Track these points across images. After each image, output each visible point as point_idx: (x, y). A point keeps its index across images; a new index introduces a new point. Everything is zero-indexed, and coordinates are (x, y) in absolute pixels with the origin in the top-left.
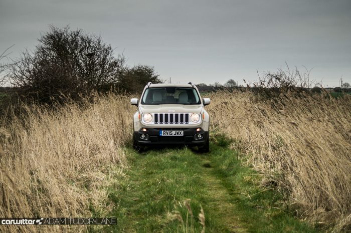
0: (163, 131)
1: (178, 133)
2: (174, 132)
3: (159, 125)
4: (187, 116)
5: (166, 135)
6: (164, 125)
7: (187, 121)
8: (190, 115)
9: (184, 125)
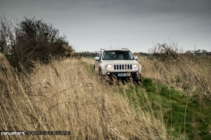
0: (119, 74)
1: (127, 75)
2: (125, 75)
3: (116, 71)
4: (131, 65)
5: (121, 76)
6: (119, 71)
7: (131, 68)
8: (132, 65)
9: (130, 70)
